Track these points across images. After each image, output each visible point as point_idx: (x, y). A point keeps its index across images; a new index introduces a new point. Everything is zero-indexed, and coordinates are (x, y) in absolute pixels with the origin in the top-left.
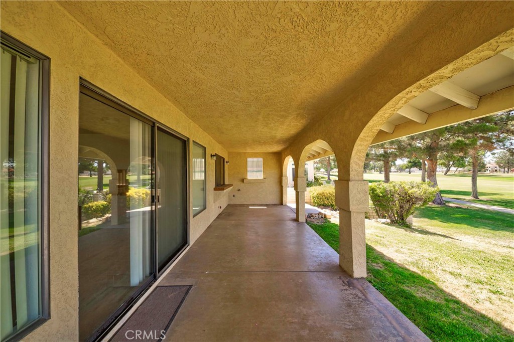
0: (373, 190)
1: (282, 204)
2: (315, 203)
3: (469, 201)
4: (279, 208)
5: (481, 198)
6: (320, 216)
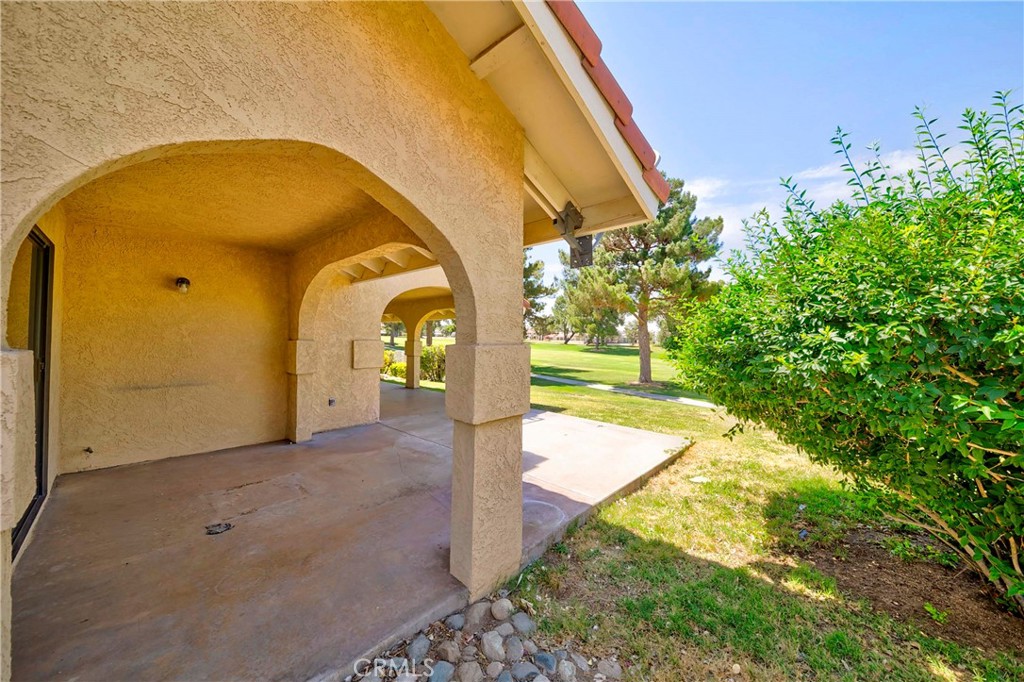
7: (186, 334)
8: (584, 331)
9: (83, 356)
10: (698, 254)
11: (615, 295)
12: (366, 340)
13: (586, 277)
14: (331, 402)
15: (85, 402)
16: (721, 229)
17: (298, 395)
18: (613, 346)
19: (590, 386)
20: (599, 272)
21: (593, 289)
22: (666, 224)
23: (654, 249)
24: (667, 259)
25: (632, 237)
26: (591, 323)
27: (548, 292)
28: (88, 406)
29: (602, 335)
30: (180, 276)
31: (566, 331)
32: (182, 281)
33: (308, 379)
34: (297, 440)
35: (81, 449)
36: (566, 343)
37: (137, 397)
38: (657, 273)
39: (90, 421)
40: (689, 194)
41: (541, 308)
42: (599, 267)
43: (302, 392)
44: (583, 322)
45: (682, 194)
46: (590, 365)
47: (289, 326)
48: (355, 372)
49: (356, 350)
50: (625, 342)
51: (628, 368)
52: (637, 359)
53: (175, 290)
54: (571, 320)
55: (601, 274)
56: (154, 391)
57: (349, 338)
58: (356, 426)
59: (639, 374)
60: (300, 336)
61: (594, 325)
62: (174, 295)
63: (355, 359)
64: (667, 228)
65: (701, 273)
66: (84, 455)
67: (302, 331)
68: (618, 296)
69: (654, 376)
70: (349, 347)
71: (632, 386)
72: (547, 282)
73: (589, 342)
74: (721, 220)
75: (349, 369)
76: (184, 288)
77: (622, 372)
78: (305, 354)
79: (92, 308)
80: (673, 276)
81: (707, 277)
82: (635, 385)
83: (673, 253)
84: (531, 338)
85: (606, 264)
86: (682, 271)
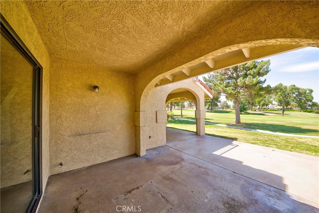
7: (98, 110)
8: (206, 105)
9: (58, 121)
10: (260, 74)
12: (161, 111)
13: (215, 85)
14: (150, 137)
15: (59, 142)
16: (270, 64)
17: (141, 136)
18: (216, 110)
19: (217, 125)
20: (220, 83)
23: (243, 73)
24: (249, 76)
26: (209, 102)
28: (61, 144)
29: (212, 106)
30: (95, 85)
32: (95, 87)
33: (144, 128)
34: (141, 155)
35: (58, 163)
37: (80, 139)
38: (245, 82)
39: (61, 150)
42: (220, 81)
43: (142, 134)
46: (212, 117)
47: (135, 105)
48: (157, 124)
49: (158, 115)
50: (220, 109)
53: (94, 91)
56: (86, 136)
57: (155, 110)
58: (159, 147)
59: (235, 120)
60: (141, 110)
61: (210, 103)
62: (93, 94)
63: (158, 119)
64: (247, 65)
65: (262, 81)
66: (60, 166)
67: (142, 107)
68: (229, 91)
69: (242, 121)
70: (155, 113)
71: (233, 125)
73: (208, 109)
74: (269, 61)
75: (156, 122)
76: (97, 90)
77: (225, 119)
78: (143, 117)
79: (61, 100)
80: (252, 83)
81: (264, 82)
82: (234, 124)
83: (250, 74)
84: (186, 108)
85: (222, 80)
86: (255, 80)
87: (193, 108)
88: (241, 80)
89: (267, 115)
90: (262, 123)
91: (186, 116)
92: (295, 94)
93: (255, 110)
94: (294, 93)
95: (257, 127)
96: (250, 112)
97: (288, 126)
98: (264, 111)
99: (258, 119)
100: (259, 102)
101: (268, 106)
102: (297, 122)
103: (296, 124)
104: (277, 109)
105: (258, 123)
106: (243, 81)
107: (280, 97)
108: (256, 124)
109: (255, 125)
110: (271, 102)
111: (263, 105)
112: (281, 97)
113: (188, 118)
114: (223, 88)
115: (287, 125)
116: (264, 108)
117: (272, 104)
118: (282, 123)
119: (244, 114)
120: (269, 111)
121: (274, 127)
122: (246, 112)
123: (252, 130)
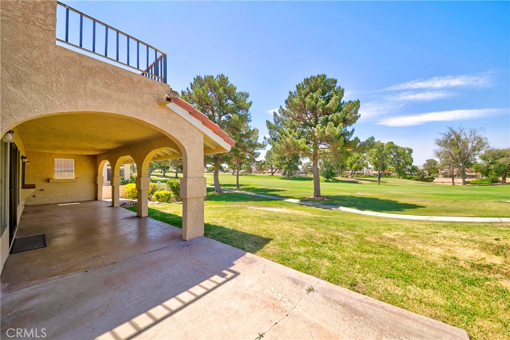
0: (172, 184)
1: (96, 199)
2: (130, 197)
3: (235, 190)
4: (95, 203)
5: (240, 187)
6: (132, 203)
8: (282, 169)
10: (346, 122)
11: (299, 145)
16: (359, 107)
18: (296, 175)
19: (286, 200)
20: (290, 131)
21: (286, 142)
22: (328, 103)
23: (322, 118)
24: (329, 123)
25: (308, 112)
27: (262, 146)
29: (290, 169)
31: (272, 169)
36: (272, 175)
38: (324, 132)
40: (340, 87)
41: (257, 155)
42: (289, 129)
44: (281, 164)
45: (336, 88)
46: (285, 187)
51: (307, 188)
52: (312, 182)
54: (274, 163)
55: (291, 133)
59: (313, 191)
61: (286, 165)
64: (328, 105)
65: (348, 132)
68: (301, 145)
69: (323, 192)
71: (309, 200)
72: (260, 141)
73: (284, 174)
74: (358, 102)
77: (302, 190)
80: (333, 133)
81: (352, 134)
82: (312, 199)
83: (332, 120)
84: (255, 173)
85: (294, 127)
86: (338, 130)
87: (264, 173)
88: (319, 128)
89: (361, 183)
90: (350, 196)
91: (246, 187)
92: (392, 155)
93: (347, 176)
94: (391, 153)
95: (341, 202)
96: (340, 179)
97: (383, 200)
98: (357, 177)
99: (346, 188)
100: (351, 165)
101: (363, 171)
102: (393, 192)
103: (393, 196)
104: (373, 175)
105: (345, 196)
106: (322, 130)
107: (375, 158)
108: (342, 198)
109: (339, 199)
110: (366, 166)
111: (356, 169)
112: (377, 159)
113: (248, 190)
114: (292, 140)
115: (382, 198)
116: (358, 174)
117: (368, 168)
118: (376, 195)
119: (331, 182)
120: (363, 177)
121: (364, 201)
122: (335, 180)
123: (333, 209)
